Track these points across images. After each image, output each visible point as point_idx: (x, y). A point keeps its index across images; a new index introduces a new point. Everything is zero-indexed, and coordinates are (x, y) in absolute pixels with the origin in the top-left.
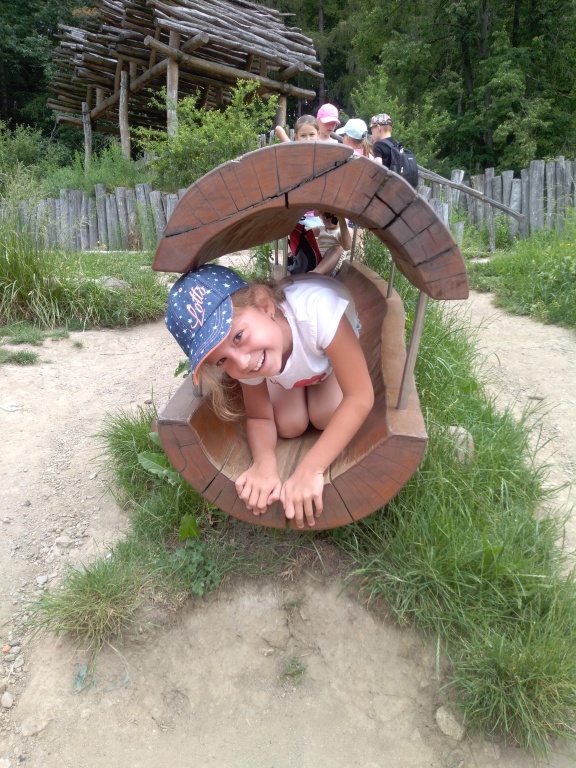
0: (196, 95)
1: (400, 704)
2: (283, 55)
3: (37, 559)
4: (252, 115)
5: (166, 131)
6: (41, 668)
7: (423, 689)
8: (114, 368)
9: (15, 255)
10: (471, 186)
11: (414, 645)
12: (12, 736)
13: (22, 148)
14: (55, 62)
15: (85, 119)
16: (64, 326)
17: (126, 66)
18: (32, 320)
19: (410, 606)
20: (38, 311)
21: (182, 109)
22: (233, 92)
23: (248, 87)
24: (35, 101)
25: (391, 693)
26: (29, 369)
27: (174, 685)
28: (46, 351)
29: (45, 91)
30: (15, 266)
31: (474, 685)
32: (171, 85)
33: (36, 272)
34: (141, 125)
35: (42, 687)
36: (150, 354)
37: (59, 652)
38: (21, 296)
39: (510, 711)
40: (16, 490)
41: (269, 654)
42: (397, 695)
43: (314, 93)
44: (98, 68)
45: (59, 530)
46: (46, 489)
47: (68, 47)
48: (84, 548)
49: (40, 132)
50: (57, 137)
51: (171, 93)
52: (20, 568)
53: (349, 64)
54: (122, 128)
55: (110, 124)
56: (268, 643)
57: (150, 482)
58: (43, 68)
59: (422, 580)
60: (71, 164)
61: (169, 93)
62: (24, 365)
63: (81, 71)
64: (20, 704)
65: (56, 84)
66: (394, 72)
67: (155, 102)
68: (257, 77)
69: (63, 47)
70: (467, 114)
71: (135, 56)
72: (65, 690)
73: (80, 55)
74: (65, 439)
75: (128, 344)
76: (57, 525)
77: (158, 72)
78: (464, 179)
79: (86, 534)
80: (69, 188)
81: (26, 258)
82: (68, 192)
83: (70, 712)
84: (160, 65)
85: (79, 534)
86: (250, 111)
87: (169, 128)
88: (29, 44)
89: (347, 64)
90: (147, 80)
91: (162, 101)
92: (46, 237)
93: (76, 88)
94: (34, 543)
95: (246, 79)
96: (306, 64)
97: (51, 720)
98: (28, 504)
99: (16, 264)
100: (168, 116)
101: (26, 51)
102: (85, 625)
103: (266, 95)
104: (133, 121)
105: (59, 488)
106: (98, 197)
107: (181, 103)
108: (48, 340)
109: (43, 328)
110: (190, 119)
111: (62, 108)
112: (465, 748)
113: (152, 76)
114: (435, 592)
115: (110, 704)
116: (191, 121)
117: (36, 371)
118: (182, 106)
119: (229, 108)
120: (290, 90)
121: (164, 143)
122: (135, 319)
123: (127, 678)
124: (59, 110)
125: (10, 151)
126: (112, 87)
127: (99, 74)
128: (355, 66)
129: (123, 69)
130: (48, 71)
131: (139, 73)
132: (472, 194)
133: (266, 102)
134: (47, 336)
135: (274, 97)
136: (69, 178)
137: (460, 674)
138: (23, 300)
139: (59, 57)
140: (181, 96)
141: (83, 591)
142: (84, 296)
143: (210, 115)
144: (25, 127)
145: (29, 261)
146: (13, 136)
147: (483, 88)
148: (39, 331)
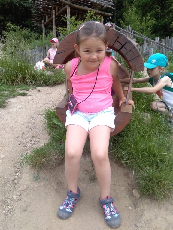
0: (75, 16)
1: (123, 188)
2: (102, 3)
3: (25, 147)
5: (66, 28)
6: (25, 174)
7: (129, 184)
8: (49, 97)
9: (21, 65)
10: (161, 42)
11: (128, 172)
12: (17, 190)
13: (25, 35)
14: (34, 8)
15: (43, 25)
16: (35, 85)
17: (55, 8)
18: (26, 84)
19: (126, 160)
20: (28, 81)
21: (71, 21)
22: (87, 15)
23: (91, 13)
24: (29, 21)
25: (121, 185)
26: (25, 97)
27: (60, 180)
28: (30, 92)
29: (32, 17)
30: (21, 68)
31: (143, 182)
32: (68, 13)
33: (27, 70)
34: (59, 26)
35: (25, 179)
36: (59, 93)
37: (30, 170)
38: (23, 77)
39: (152, 190)
40: (20, 129)
41: (87, 174)
42: (122, 186)
43: (112, 14)
44: (47, 9)
45: (31, 140)
46: (28, 129)
47: (38, 3)
48: (38, 145)
49: (30, 29)
50: (35, 31)
51: (68, 16)
52: (20, 149)
53: (124, 5)
54: (53, 27)
55: (51, 27)
56: (87, 171)
57: (56, 127)
58: (31, 10)
59: (130, 154)
60: (39, 39)
61: (67, 16)
62: (24, 96)
63: (42, 10)
64: (19, 183)
65: (34, 15)
66: (138, 7)
67: (63, 19)
68: (94, 10)
69: (36, 3)
70: (161, 19)
71: (57, 5)
72: (31, 180)
73: (41, 6)
74: (34, 116)
75: (53, 91)
76: (31, 139)
77: (64, 10)
78: (159, 40)
79: (39, 141)
80: (38, 46)
81: (24, 66)
82: (38, 47)
83: (32, 186)
84: (65, 8)
85: (37, 141)
87: (67, 27)
88: (27, 3)
89: (123, 5)
90: (61, 12)
91: (65, 19)
92: (30, 59)
93: (40, 16)
94: (24, 143)
95: (91, 11)
96: (110, 5)
97: (27, 187)
98: (23, 133)
99: (22, 67)
100: (67, 23)
101: (26, 5)
102: (37, 163)
103: (97, 16)
104: (57, 25)
105: (32, 129)
106: (46, 48)
107: (71, 19)
108: (31, 89)
109: (29, 86)
110: (74, 24)
111: (36, 22)
112: (140, 200)
113: (62, 11)
114: (133, 157)
115: (43, 184)
117: (27, 98)
118: (71, 20)
119: (85, 20)
120: (104, 14)
121: (65, 31)
122: (55, 84)
123: (48, 178)
124: (35, 23)
125: (21, 35)
126: (51, 15)
127: (47, 11)
128: (126, 5)
129: (54, 9)
130: (33, 11)
131: (59, 10)
132: (161, 45)
133: (97, 18)
134: (30, 88)
135: (99, 16)
136: (38, 43)
137: (139, 179)
138: (24, 78)
139: (36, 7)
140: (71, 17)
141: (36, 154)
142: (41, 76)
143: (80, 22)
144: (26, 28)
145: (25, 66)
146: (22, 31)
147: (167, 10)
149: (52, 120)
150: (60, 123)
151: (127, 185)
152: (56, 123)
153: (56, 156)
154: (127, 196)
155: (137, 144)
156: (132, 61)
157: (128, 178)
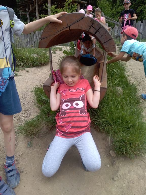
0: (55, 5)
1: (102, 150)
3: (19, 120)
4: (70, 9)
6: (20, 142)
7: (107, 146)
8: (36, 76)
11: (105, 137)
15: (27, 13)
16: (24, 67)
19: (104, 127)
20: (17, 63)
21: (52, 9)
22: (65, 3)
23: (69, 2)
26: (16, 77)
28: (20, 73)
29: (17, 6)
31: (118, 144)
32: (49, 2)
33: (16, 53)
34: (42, 14)
35: (21, 146)
36: (45, 73)
37: (24, 139)
39: (126, 150)
42: (101, 148)
43: (87, 2)
45: (24, 113)
48: (30, 117)
50: (21, 19)
54: (37, 15)
55: (34, 14)
57: (44, 102)
59: (107, 121)
61: (48, 5)
64: (16, 150)
65: (19, 4)
67: (45, 7)
72: (26, 147)
74: (25, 93)
75: (40, 71)
79: (30, 114)
83: (27, 151)
85: (28, 114)
86: (70, 8)
87: (49, 14)
90: (42, 1)
91: (47, 7)
92: (18, 44)
93: (24, 5)
94: (18, 116)
97: (23, 153)
100: (49, 11)
102: (30, 133)
103: (74, 4)
104: (40, 13)
106: (32, 34)
107: (51, 7)
109: (19, 67)
112: (116, 159)
114: (109, 124)
115: (36, 150)
116: (54, 12)
117: (18, 78)
119: (64, 8)
120: (80, 2)
122: (41, 64)
123: (40, 144)
124: (21, 11)
126: (34, 4)
127: (30, 0)
133: (74, 5)
134: (20, 69)
135: (76, 4)
137: (115, 142)
140: (51, 5)
141: (28, 125)
142: (28, 59)
143: (59, 10)
145: (14, 50)
148: (18, 68)
149: (40, 97)
150: (47, 99)
151: (105, 147)
152: (44, 99)
153: (46, 127)
154: (106, 156)
155: (112, 113)
156: (105, 43)
157: (106, 141)
